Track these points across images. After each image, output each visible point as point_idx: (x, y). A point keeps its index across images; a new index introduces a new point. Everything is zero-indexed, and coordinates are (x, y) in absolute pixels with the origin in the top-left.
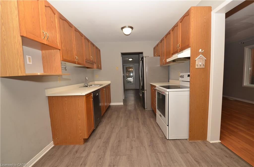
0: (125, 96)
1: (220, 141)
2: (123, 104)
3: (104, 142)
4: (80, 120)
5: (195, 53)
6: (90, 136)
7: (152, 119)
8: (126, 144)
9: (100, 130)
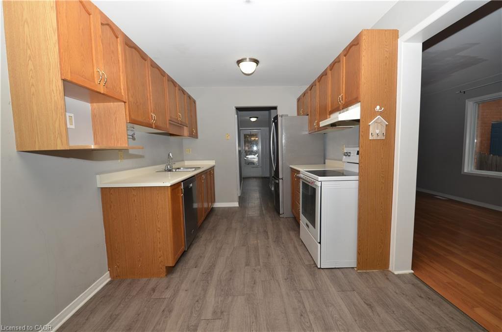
0: (242, 190)
1: (412, 272)
2: (238, 206)
3: (203, 274)
4: (159, 232)
5: (368, 113)
6: (177, 263)
7: (292, 233)
8: (244, 275)
9: (195, 252)
